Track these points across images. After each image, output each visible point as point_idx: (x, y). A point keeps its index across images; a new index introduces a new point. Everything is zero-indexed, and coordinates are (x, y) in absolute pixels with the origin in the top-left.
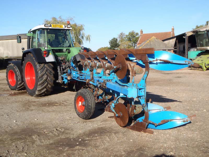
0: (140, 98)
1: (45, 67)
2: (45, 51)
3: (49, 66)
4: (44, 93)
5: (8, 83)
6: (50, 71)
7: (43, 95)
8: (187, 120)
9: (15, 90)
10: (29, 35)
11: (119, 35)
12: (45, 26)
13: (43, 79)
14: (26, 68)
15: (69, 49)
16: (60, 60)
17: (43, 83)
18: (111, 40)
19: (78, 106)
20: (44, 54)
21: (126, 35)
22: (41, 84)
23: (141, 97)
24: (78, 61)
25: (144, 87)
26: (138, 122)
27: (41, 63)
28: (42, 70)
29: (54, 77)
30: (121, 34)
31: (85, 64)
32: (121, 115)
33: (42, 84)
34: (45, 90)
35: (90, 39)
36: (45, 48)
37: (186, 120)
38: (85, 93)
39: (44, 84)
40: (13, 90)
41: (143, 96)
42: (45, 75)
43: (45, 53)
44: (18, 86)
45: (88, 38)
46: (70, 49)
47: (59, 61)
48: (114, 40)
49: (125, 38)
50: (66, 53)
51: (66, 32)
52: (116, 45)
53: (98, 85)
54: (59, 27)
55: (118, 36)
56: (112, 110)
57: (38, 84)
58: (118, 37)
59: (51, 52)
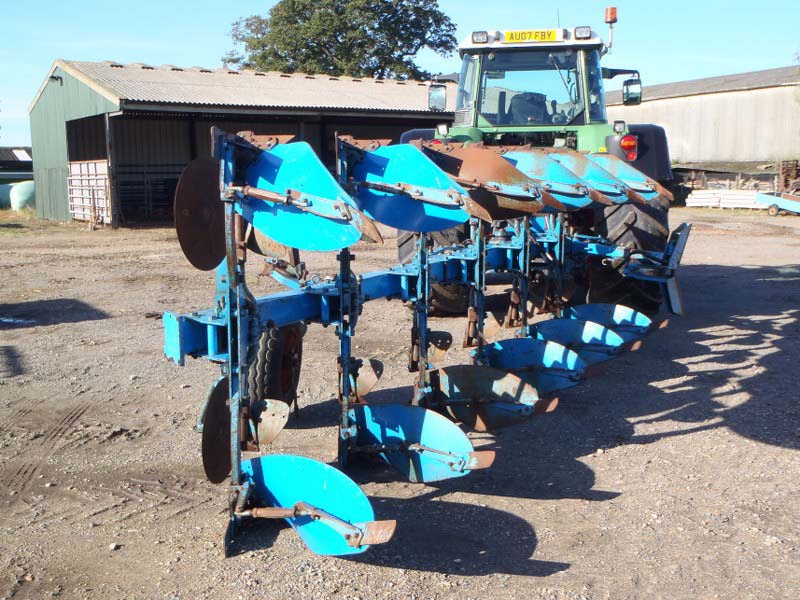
12: (474, 42)
15: (572, 134)
46: (578, 134)
51: (573, 59)
54: (539, 39)
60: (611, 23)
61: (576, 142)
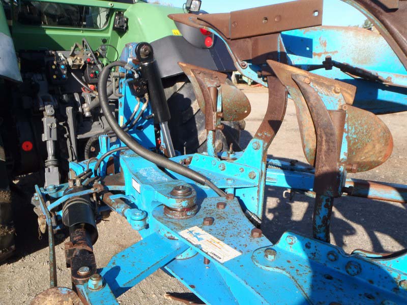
15: (120, 13)
16: (68, 66)
24: (164, 79)
31: (219, 108)
46: (125, 14)
47: (60, 74)
50: (109, 34)
61: (127, 22)
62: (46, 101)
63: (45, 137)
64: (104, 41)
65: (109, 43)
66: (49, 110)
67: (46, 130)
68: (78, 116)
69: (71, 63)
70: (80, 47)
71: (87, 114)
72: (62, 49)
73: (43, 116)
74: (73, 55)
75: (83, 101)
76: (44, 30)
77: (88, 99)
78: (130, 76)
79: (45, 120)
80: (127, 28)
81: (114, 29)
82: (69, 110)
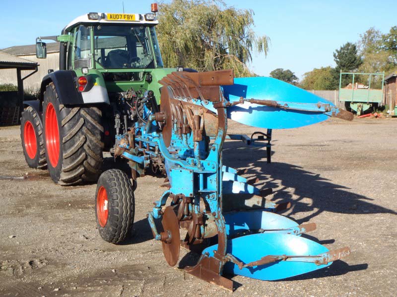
0: (209, 197)
1: (81, 116)
2: (82, 78)
3: (91, 114)
4: (79, 176)
5: (24, 152)
6: (92, 124)
7: (78, 181)
8: (325, 259)
9: (36, 168)
10: (63, 40)
11: (363, 36)
12: (90, 18)
13: (74, 144)
14: (47, 117)
15: (149, 73)
16: (125, 99)
17: (75, 154)
18: (339, 50)
19: (100, 209)
20: (80, 83)
21: (383, 37)
22: (70, 156)
23: (211, 195)
25: (215, 170)
26: (206, 257)
27: (73, 107)
28: (72, 122)
29: (102, 140)
30: (370, 33)
32: (168, 238)
33: (74, 156)
34: (80, 170)
35: (266, 46)
36: (82, 70)
37: (322, 258)
38: (110, 180)
39: (78, 156)
40: (33, 168)
41: (213, 192)
42: (80, 134)
43: (81, 81)
44: (42, 158)
45: (263, 46)
46: (151, 73)
47: (122, 102)
48: (348, 49)
49: (379, 42)
50: (143, 83)
51: (143, 31)
52: (352, 62)
53: (145, 162)
54: (126, 19)
55: (361, 39)
56: (150, 223)
57: (64, 155)
58: (359, 42)
59: (100, 81)
60: (154, 12)
61: (151, 77)
62: (117, 113)
63: (116, 126)
64: (142, 86)
65: (144, 87)
66: (118, 116)
67: (116, 124)
68: (129, 120)
69: (126, 97)
70: (130, 90)
71: (132, 119)
72: (123, 91)
73: (115, 119)
74: (127, 94)
75: (131, 114)
76: (115, 83)
77: (133, 113)
78: (146, 102)
79: (116, 120)
80: (152, 80)
81: (146, 80)
82: (125, 116)
